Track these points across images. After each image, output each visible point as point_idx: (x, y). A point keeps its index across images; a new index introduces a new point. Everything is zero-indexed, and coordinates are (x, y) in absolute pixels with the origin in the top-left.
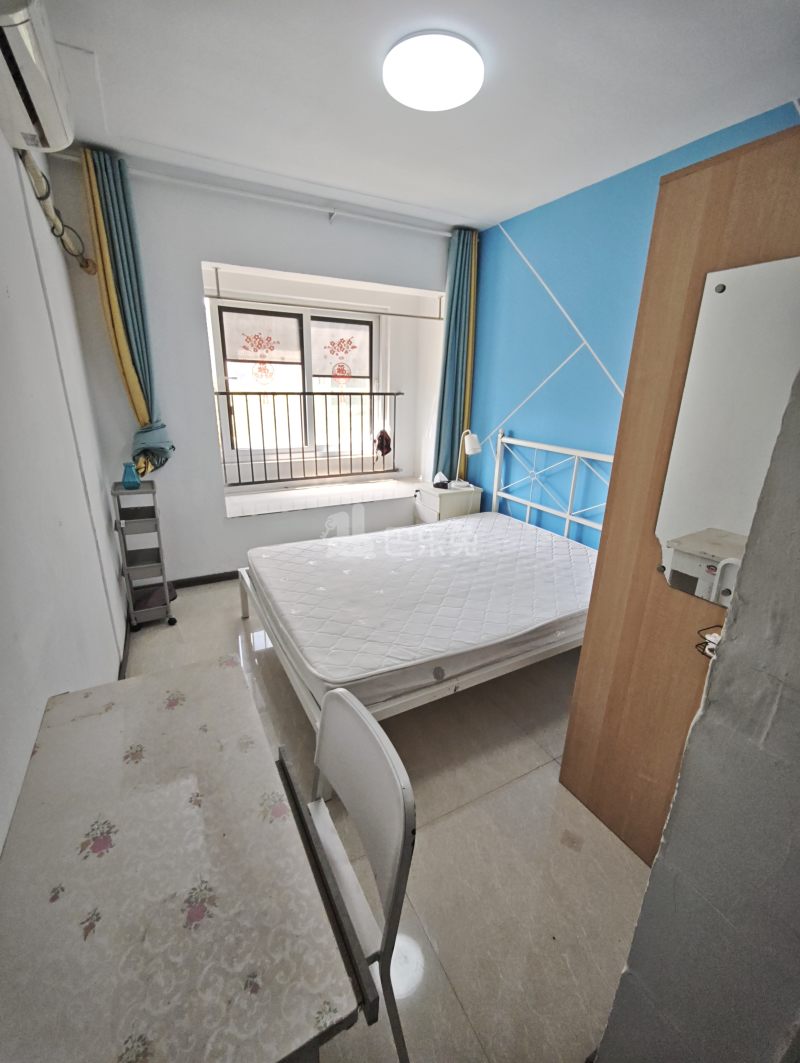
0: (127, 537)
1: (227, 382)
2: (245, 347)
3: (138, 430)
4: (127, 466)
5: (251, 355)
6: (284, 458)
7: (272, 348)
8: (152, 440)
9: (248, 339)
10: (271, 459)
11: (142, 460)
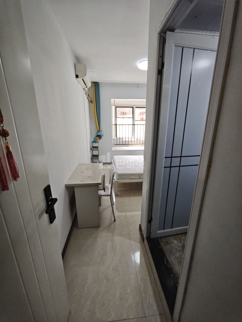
0: (94, 151)
1: (116, 122)
2: (121, 115)
3: (97, 131)
4: (94, 138)
5: (122, 116)
6: (127, 140)
7: (126, 115)
8: (99, 134)
9: (121, 113)
10: (124, 140)
11: (97, 137)
